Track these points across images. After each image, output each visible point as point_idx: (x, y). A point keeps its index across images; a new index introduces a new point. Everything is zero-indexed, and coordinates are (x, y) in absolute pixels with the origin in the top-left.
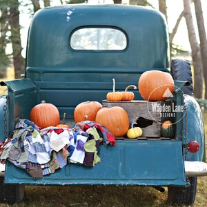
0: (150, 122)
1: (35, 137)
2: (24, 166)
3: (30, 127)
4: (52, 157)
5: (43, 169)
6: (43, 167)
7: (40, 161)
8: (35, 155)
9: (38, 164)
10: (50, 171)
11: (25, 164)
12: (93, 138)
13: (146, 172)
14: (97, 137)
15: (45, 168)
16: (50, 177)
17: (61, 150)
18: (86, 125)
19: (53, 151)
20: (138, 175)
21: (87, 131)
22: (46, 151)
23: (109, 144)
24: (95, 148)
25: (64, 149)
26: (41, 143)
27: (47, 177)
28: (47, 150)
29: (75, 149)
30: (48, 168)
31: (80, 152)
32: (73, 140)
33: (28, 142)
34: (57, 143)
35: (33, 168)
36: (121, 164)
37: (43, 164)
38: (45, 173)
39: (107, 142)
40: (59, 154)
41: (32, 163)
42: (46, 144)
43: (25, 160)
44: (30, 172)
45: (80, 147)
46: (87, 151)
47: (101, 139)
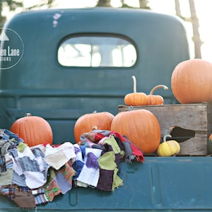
0: (191, 134)
1: (21, 151)
2: (7, 191)
3: (13, 140)
4: (48, 178)
5: (36, 195)
6: (35, 192)
7: (30, 184)
8: (23, 176)
9: (27, 188)
10: (46, 198)
11: (7, 187)
12: (112, 150)
13: (193, 200)
14: (116, 149)
15: (38, 194)
16: (47, 207)
17: (63, 168)
18: (98, 134)
19: (51, 168)
20: (181, 204)
21: (101, 141)
22: (39, 170)
23: (135, 159)
24: (115, 165)
25: (68, 165)
26: (32, 159)
27: (41, 208)
28: (41, 168)
29: (85, 166)
30: (43, 194)
31: (92, 170)
32: (80, 154)
33: (11, 157)
34: (57, 158)
35: (21, 193)
36: (154, 188)
37: (34, 189)
38: (39, 200)
39: (132, 157)
40: (60, 174)
41: (19, 187)
42: (39, 160)
43: (8, 182)
44: (16, 200)
45: (92, 163)
46: (103, 167)
47: (122, 153)
